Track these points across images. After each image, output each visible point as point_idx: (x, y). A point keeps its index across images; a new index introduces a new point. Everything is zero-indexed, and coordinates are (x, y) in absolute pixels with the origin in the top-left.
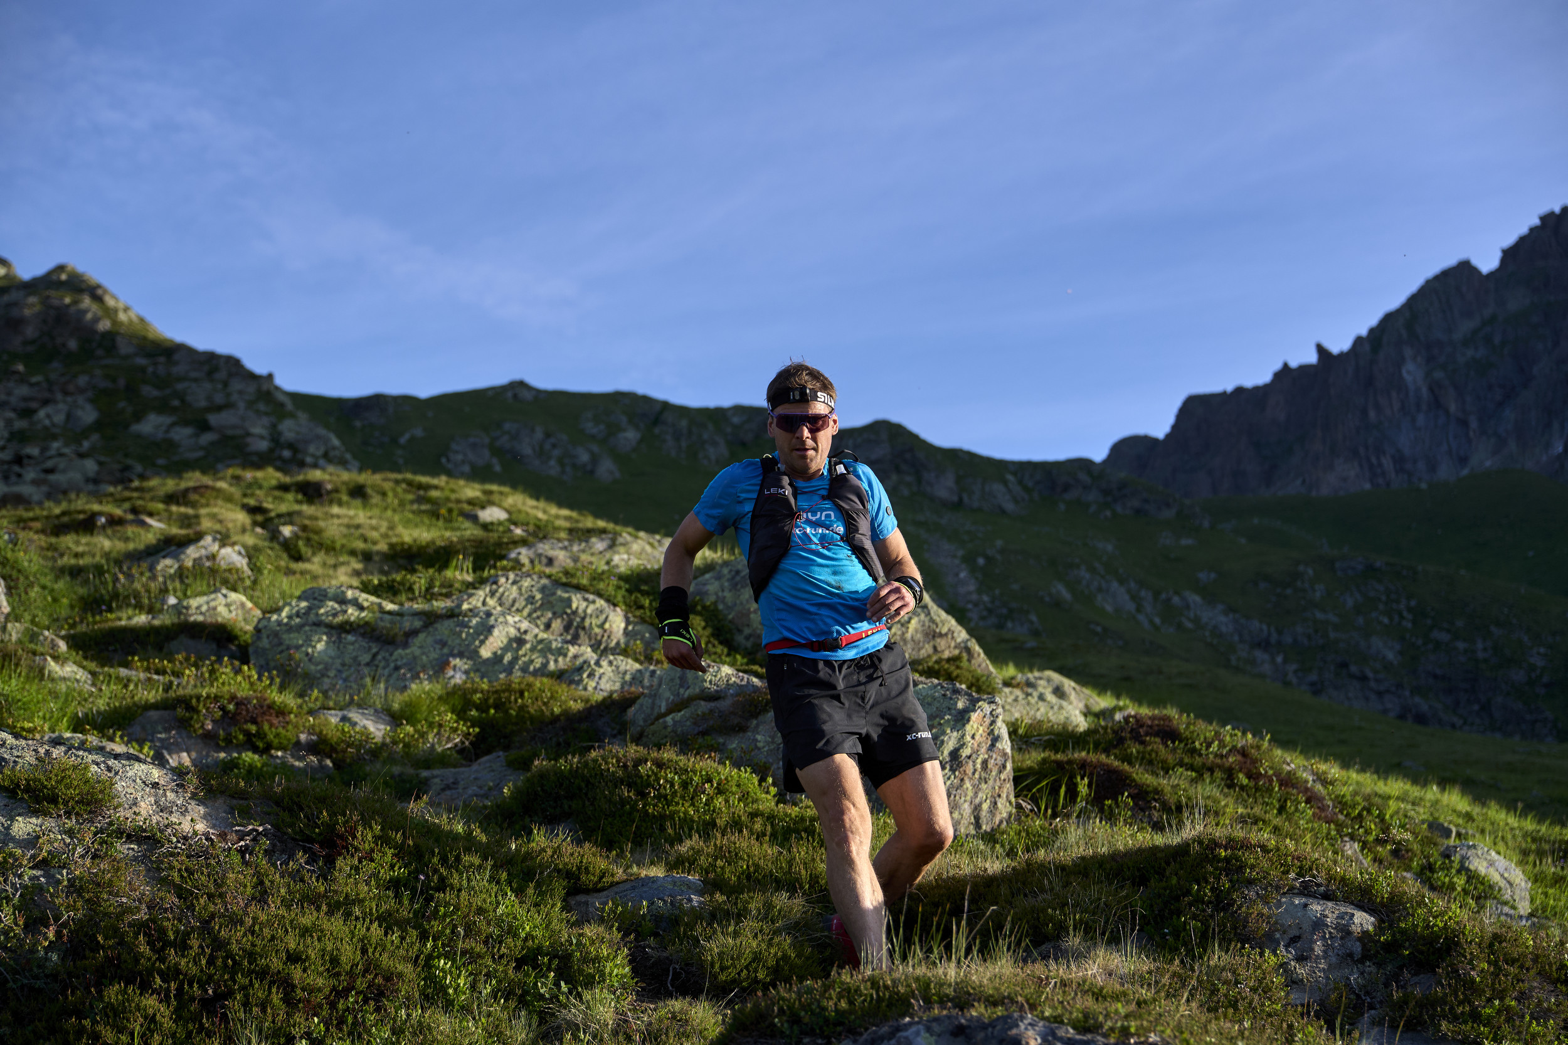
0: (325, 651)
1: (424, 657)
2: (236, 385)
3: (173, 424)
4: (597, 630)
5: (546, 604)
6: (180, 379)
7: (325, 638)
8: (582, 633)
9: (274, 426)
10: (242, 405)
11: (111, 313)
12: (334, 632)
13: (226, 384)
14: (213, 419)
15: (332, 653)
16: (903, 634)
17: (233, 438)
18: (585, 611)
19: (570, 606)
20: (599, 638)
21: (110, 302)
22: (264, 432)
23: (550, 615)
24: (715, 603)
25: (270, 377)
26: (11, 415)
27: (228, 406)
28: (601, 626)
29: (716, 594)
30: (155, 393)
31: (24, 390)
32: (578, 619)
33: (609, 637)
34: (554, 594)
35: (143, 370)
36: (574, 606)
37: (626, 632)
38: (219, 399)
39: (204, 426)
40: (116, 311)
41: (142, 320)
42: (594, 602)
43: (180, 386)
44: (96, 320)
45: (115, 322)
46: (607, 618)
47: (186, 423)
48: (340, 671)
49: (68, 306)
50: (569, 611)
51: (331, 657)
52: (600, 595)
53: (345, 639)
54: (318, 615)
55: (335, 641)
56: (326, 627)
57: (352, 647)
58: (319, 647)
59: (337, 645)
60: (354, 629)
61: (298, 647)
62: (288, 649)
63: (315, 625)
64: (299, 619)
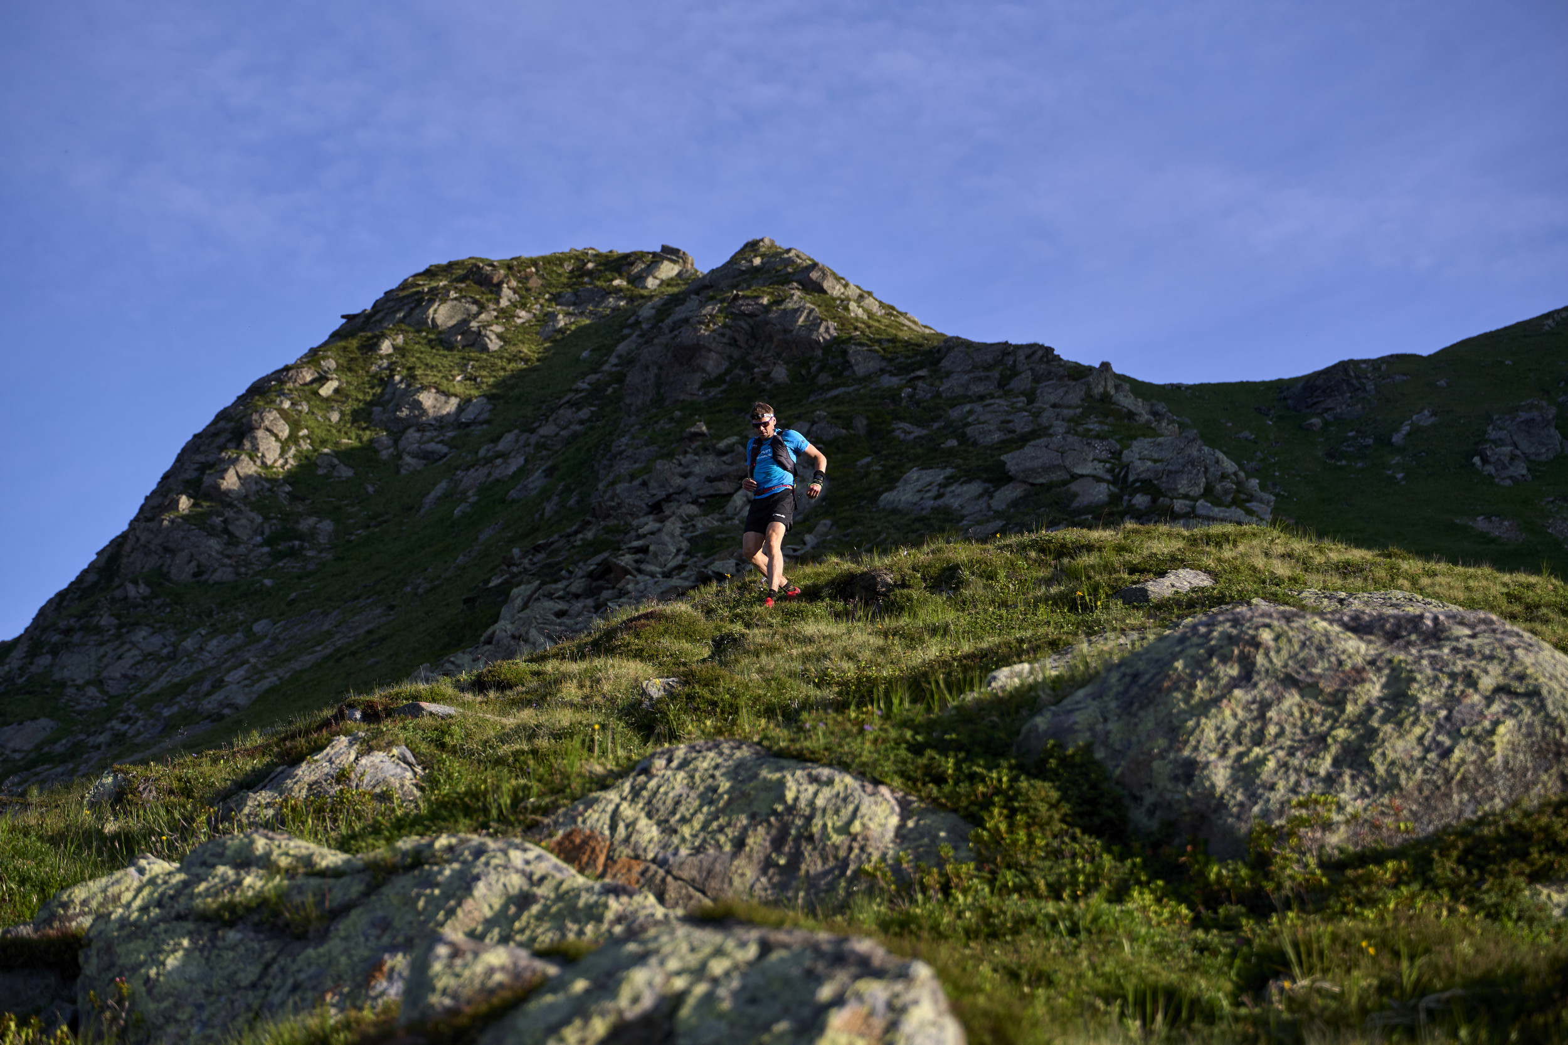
0: (180, 970)
1: (343, 960)
2: (1049, 395)
3: (949, 481)
4: (836, 839)
5: (739, 800)
6: (955, 402)
7: (186, 942)
8: (807, 849)
9: (1117, 455)
10: (1060, 428)
11: (836, 307)
12: (206, 929)
13: (1031, 397)
14: (1012, 461)
15: (193, 971)
16: (1483, 758)
17: (1048, 487)
18: (811, 804)
19: (782, 798)
20: (842, 853)
21: (834, 289)
22: (1100, 469)
23: (745, 821)
24: (1089, 748)
25: (1106, 366)
26: (693, 509)
27: (1039, 432)
28: (845, 829)
29: (1091, 729)
30: (918, 432)
31: (709, 465)
32: (799, 822)
33: (862, 849)
34: (755, 776)
35: (894, 395)
36: (790, 796)
37: (901, 834)
38: (1022, 423)
39: (1000, 477)
40: (845, 301)
41: (890, 309)
42: (830, 782)
43: (955, 414)
44: (814, 324)
45: (843, 322)
46: (857, 809)
47: (969, 476)
48: (200, 1007)
49: (767, 309)
50: (780, 808)
51: (191, 981)
52: (844, 766)
53: (224, 939)
54: (192, 897)
55: (204, 946)
56: (196, 920)
57: (231, 954)
58: (171, 962)
59: (206, 953)
60: (241, 918)
61: (136, 968)
62: (120, 974)
63: (180, 917)
64: (157, 910)
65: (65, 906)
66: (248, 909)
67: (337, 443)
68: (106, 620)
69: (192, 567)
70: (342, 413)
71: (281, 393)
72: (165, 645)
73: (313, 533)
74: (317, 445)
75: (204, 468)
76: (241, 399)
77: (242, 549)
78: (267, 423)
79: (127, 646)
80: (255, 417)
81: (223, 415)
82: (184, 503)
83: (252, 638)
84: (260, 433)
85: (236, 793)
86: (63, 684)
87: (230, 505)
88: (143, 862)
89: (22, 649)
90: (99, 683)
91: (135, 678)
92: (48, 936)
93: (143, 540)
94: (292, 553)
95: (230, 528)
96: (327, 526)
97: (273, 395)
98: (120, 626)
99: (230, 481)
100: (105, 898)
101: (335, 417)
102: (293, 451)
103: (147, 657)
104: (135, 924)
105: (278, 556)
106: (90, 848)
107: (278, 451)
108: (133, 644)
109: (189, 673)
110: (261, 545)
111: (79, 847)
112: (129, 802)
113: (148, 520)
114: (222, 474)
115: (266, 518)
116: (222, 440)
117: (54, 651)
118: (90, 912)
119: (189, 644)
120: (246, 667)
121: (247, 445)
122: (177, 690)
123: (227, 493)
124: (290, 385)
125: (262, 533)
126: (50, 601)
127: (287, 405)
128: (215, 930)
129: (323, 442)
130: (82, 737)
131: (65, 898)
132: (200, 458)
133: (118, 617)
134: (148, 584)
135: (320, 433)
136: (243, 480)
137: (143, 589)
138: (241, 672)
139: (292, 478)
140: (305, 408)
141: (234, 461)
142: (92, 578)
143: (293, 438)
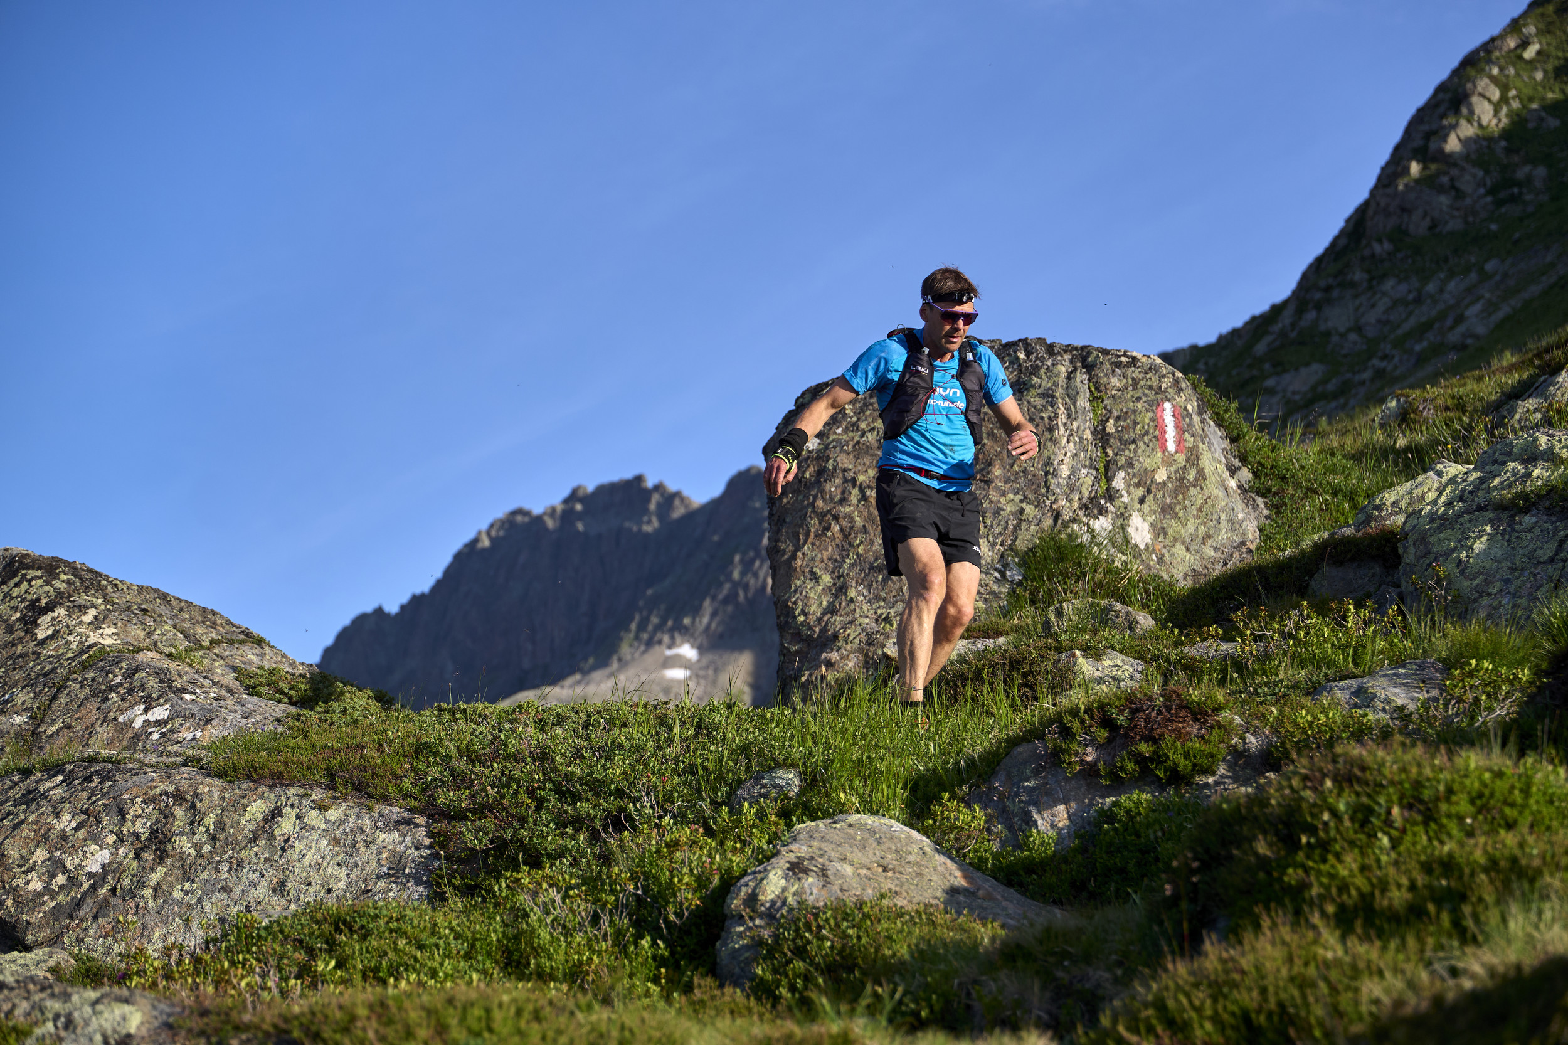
53: (1521, 523)
54: (1488, 490)
55: (1504, 530)
56: (1495, 510)
57: (1529, 535)
58: (1478, 546)
59: (1507, 537)
60: (1533, 504)
61: (1448, 554)
62: (1436, 560)
63: (1480, 508)
64: (1460, 504)
65: (1379, 508)
66: (1539, 496)
67: (1543, 99)
68: (1358, 276)
69: (1427, 222)
70: (1545, 72)
71: (1489, 61)
72: (1410, 292)
73: (1529, 179)
74: (1525, 103)
75: (1428, 136)
76: (1456, 73)
77: (1468, 201)
78: (1480, 89)
79: (1378, 296)
80: (1469, 86)
81: (1441, 88)
82: (1415, 168)
83: (1484, 276)
84: (1475, 99)
85: (1506, 403)
86: (1328, 334)
87: (1455, 165)
88: (1440, 467)
89: (1291, 309)
90: (1358, 329)
91: (1388, 322)
92: (1369, 534)
93: (1383, 204)
94: (1513, 199)
95: (1458, 184)
96: (1541, 171)
97: (1482, 65)
98: (1371, 279)
99: (1453, 144)
100: (1411, 499)
101: (1539, 76)
102: (1505, 110)
103: (1396, 303)
104: (1441, 517)
105: (1499, 203)
106: (1387, 461)
107: (1492, 112)
108: (1384, 294)
109: (1434, 313)
110: (1485, 196)
111: (1377, 460)
112: (1413, 421)
113: (1386, 186)
114: (1445, 139)
115: (1487, 172)
116: (1442, 109)
117: (1318, 307)
118: (1400, 512)
119: (1431, 287)
120: (1482, 302)
121: (1464, 111)
122: (1425, 327)
123: (1451, 155)
124: (1497, 54)
125: (1485, 185)
126: (1311, 266)
127: (1495, 71)
128: (1513, 516)
129: (1531, 99)
130: (1348, 376)
131: (1378, 502)
132: (1425, 128)
133: (1369, 272)
134: (1390, 240)
135: (1528, 91)
136: (1465, 142)
137: (1387, 246)
138: (1477, 308)
139: (1506, 134)
140: (1512, 71)
141: (1454, 127)
142: (1343, 241)
143: (1504, 99)
